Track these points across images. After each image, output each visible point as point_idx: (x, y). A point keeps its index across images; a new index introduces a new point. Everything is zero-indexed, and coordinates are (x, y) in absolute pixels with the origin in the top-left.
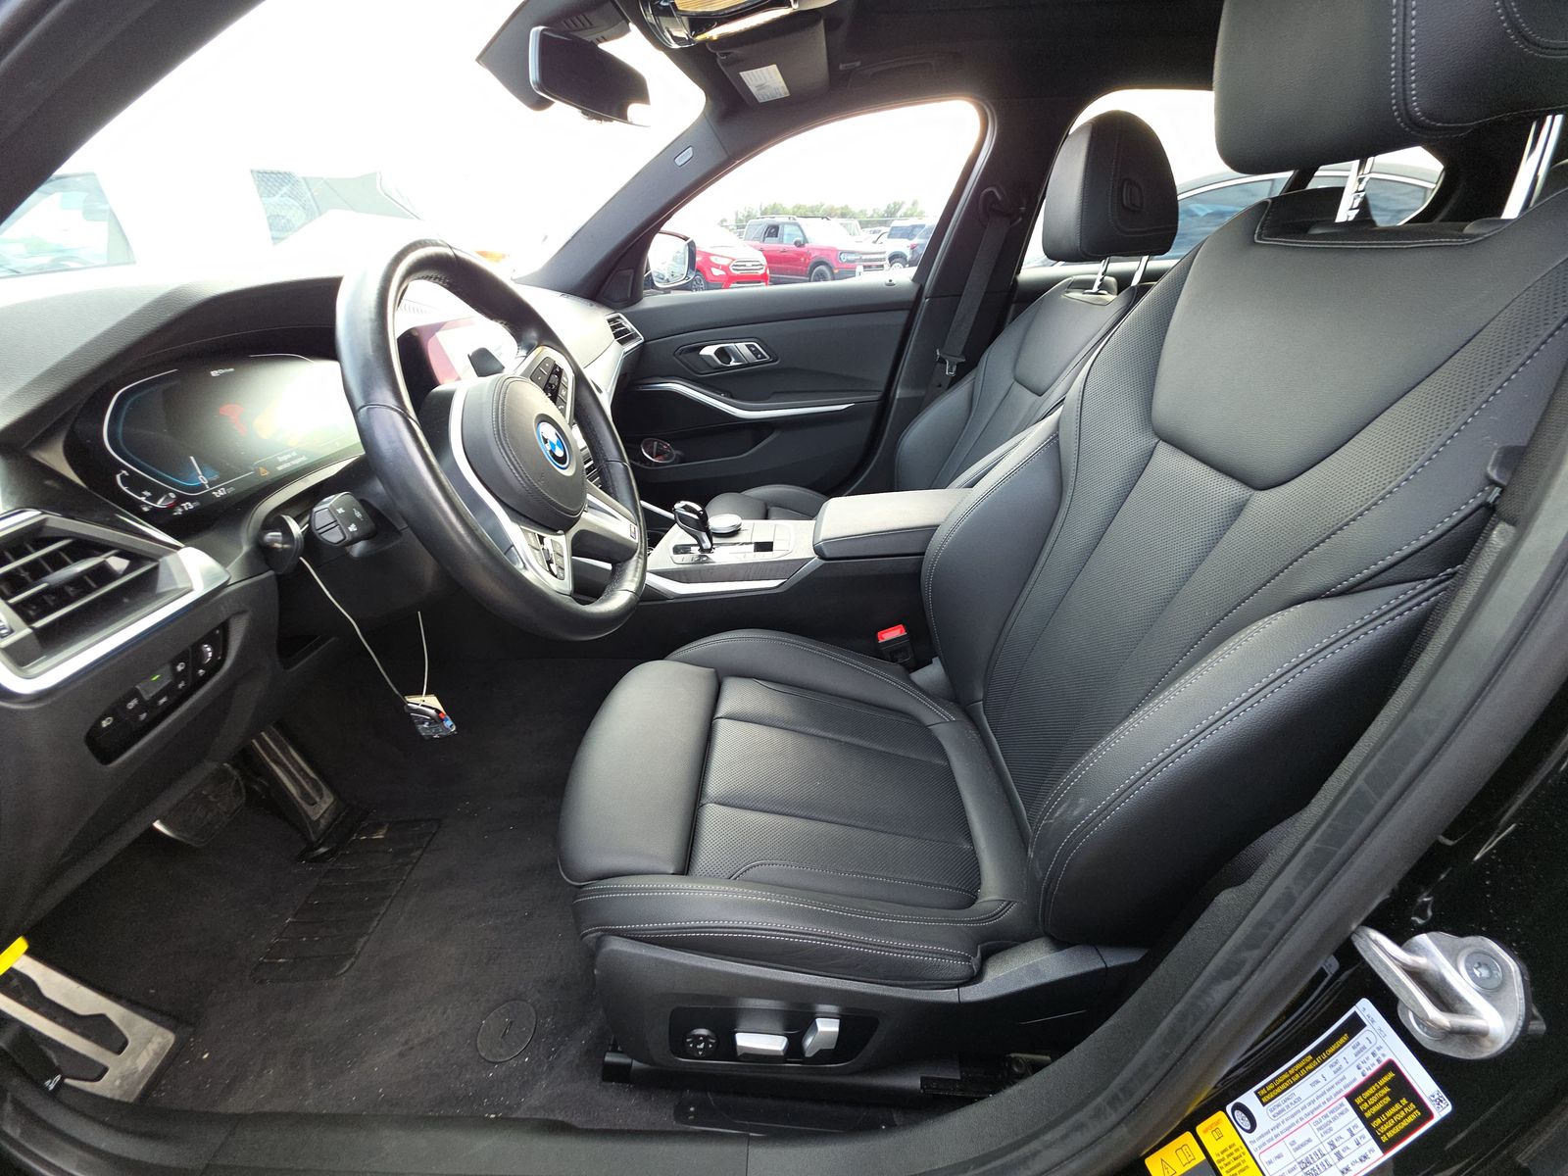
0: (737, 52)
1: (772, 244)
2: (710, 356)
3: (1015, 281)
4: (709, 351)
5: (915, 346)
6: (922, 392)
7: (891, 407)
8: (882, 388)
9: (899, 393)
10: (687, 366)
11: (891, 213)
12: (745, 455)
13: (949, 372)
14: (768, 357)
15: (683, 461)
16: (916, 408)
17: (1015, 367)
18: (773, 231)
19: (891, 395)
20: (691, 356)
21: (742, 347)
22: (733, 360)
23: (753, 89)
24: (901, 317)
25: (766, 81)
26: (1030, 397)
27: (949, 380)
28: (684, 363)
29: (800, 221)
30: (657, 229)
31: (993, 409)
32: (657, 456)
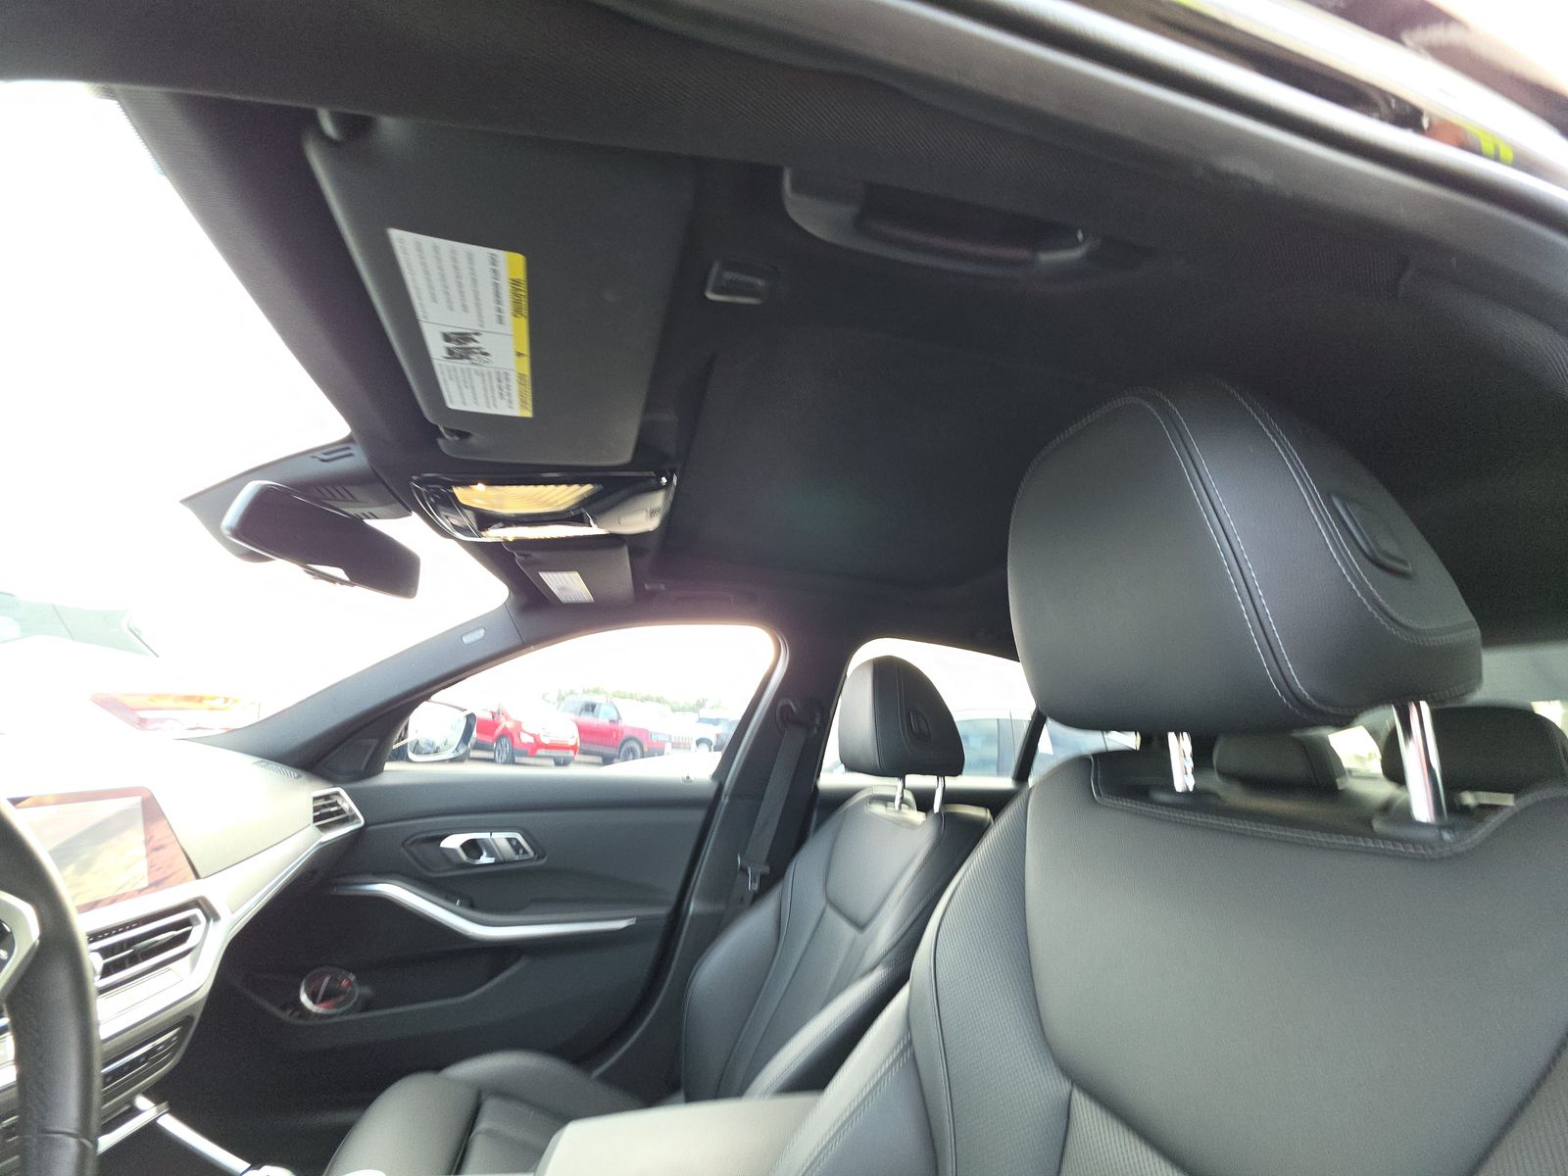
0: (536, 555)
1: (587, 719)
2: (453, 850)
3: (816, 787)
4: (453, 842)
5: (713, 849)
6: (720, 907)
7: (684, 922)
8: (673, 898)
9: (693, 907)
10: (418, 861)
11: (700, 705)
12: (468, 997)
13: (753, 886)
14: (531, 854)
15: (367, 1005)
16: (715, 928)
17: (826, 883)
18: (591, 708)
19: (684, 908)
20: (427, 847)
21: (500, 839)
22: (485, 854)
23: (555, 591)
24: (698, 816)
25: (568, 585)
26: (848, 931)
27: (750, 897)
28: (415, 858)
29: (617, 701)
30: (427, 698)
31: (804, 943)
32: (322, 1001)
